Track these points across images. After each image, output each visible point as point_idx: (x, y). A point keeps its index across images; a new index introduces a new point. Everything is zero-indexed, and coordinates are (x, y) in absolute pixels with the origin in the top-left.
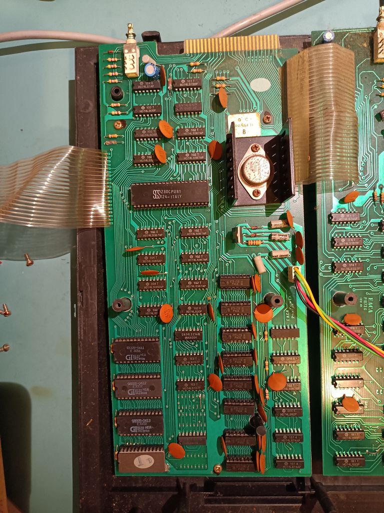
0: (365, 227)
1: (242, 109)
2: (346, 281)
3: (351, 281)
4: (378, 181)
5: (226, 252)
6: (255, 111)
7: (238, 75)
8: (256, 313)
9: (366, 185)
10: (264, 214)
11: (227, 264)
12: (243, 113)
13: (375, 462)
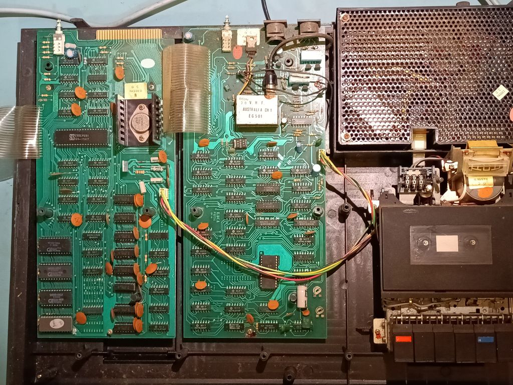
0: (215, 163)
1: (135, 80)
2: (202, 200)
3: (205, 200)
4: (225, 132)
5: (121, 178)
6: (143, 81)
7: (133, 56)
8: (140, 221)
9: (217, 135)
10: (148, 153)
11: (121, 187)
12: (135, 82)
13: (218, 328)
